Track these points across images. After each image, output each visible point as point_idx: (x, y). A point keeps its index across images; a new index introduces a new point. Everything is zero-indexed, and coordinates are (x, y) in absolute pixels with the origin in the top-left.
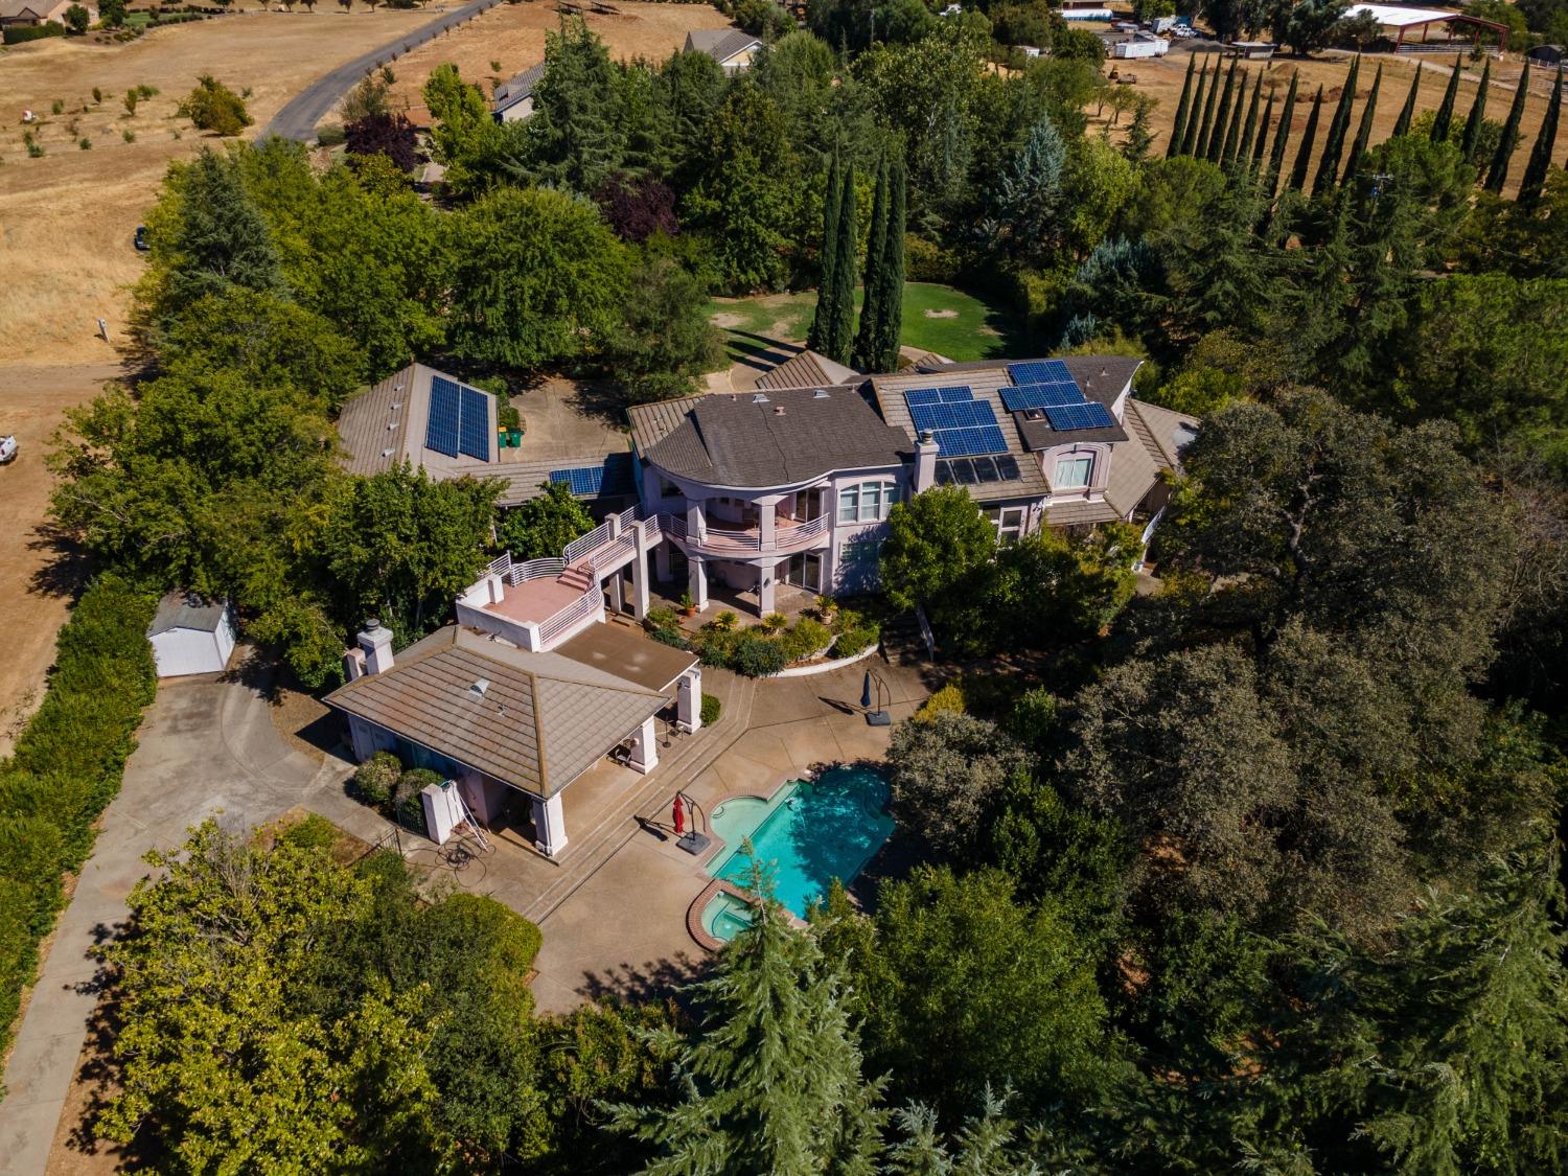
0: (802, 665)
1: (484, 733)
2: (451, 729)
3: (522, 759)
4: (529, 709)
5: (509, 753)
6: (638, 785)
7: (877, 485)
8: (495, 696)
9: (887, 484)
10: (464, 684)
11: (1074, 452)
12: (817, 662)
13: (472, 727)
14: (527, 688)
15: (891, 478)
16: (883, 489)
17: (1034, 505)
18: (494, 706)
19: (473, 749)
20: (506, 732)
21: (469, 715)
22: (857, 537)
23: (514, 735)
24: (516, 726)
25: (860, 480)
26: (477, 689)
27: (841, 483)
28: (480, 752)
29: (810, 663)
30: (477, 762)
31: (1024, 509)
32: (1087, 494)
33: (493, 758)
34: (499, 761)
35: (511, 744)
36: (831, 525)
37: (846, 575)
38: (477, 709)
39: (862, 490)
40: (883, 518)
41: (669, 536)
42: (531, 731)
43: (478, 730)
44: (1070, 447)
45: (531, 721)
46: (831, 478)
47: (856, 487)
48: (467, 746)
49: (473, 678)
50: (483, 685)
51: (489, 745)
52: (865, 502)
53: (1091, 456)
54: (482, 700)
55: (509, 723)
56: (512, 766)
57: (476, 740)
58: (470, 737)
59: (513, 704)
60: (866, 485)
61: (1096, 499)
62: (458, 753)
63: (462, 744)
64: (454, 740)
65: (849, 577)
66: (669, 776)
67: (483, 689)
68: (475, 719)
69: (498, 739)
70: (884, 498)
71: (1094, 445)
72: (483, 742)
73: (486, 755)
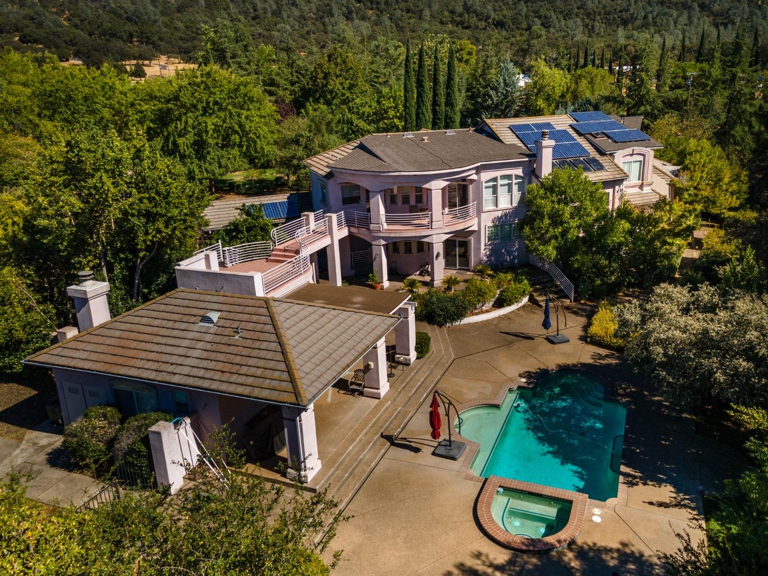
0: (477, 314)
1: (221, 357)
2: (181, 360)
3: (268, 373)
4: (269, 328)
5: (252, 371)
6: (377, 408)
7: (509, 177)
8: (228, 324)
9: (517, 177)
10: (192, 319)
11: (631, 155)
12: (487, 311)
13: (205, 355)
14: (264, 311)
15: (519, 171)
16: (515, 181)
17: (617, 188)
18: (228, 331)
19: (209, 374)
20: (246, 352)
21: (200, 345)
22: (499, 218)
23: (255, 353)
24: (257, 344)
25: (498, 173)
26: (209, 320)
27: (486, 176)
28: (218, 376)
29: (482, 312)
30: (215, 386)
31: (610, 191)
32: (641, 187)
33: (234, 378)
34: (242, 379)
35: (252, 362)
36: (479, 211)
37: (491, 250)
38: (209, 337)
39: (500, 182)
40: (515, 204)
41: (353, 230)
42: (274, 346)
43: (213, 356)
44: (629, 151)
45: (273, 337)
46: (478, 170)
47: (495, 179)
48: (201, 373)
49: (201, 312)
50: (214, 316)
51: (227, 367)
52: (502, 192)
53: (641, 158)
54: (213, 329)
55: (248, 343)
56: (258, 382)
57: (212, 365)
58: (205, 364)
59: (250, 326)
60: (503, 177)
61: (647, 189)
62: (191, 381)
63: (195, 372)
64: (185, 370)
65: (494, 251)
66: (403, 398)
67: (215, 320)
68: (208, 346)
69: (238, 360)
70: (515, 188)
71: (643, 150)
72: (220, 366)
73: (225, 377)
